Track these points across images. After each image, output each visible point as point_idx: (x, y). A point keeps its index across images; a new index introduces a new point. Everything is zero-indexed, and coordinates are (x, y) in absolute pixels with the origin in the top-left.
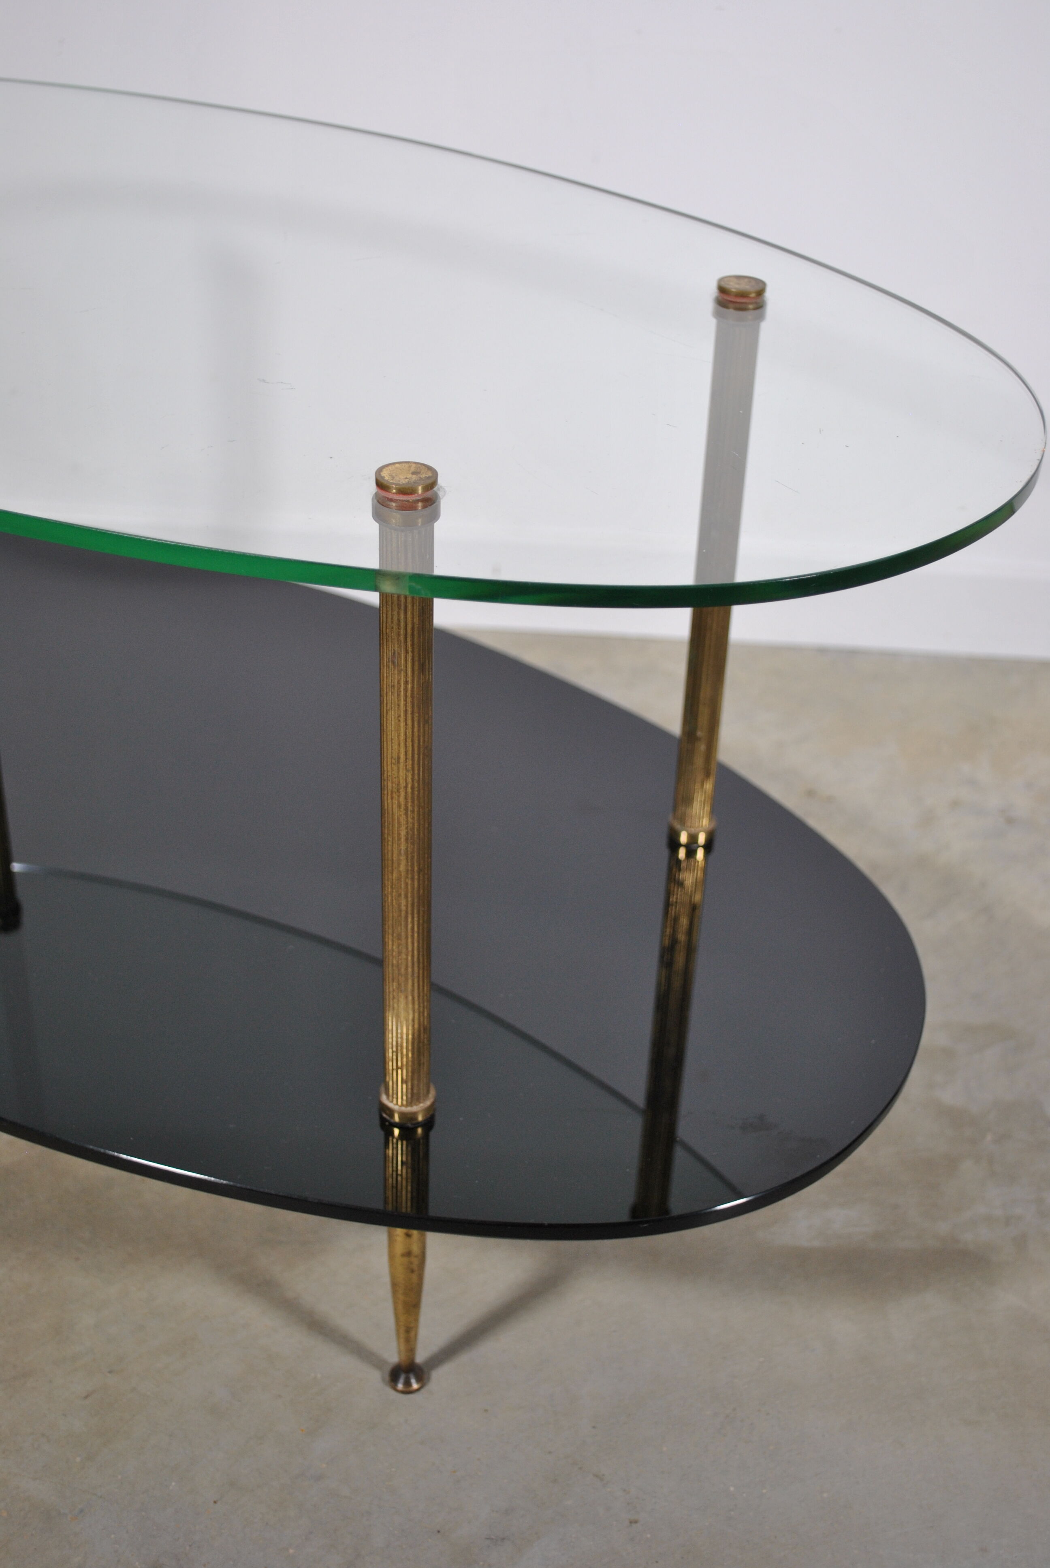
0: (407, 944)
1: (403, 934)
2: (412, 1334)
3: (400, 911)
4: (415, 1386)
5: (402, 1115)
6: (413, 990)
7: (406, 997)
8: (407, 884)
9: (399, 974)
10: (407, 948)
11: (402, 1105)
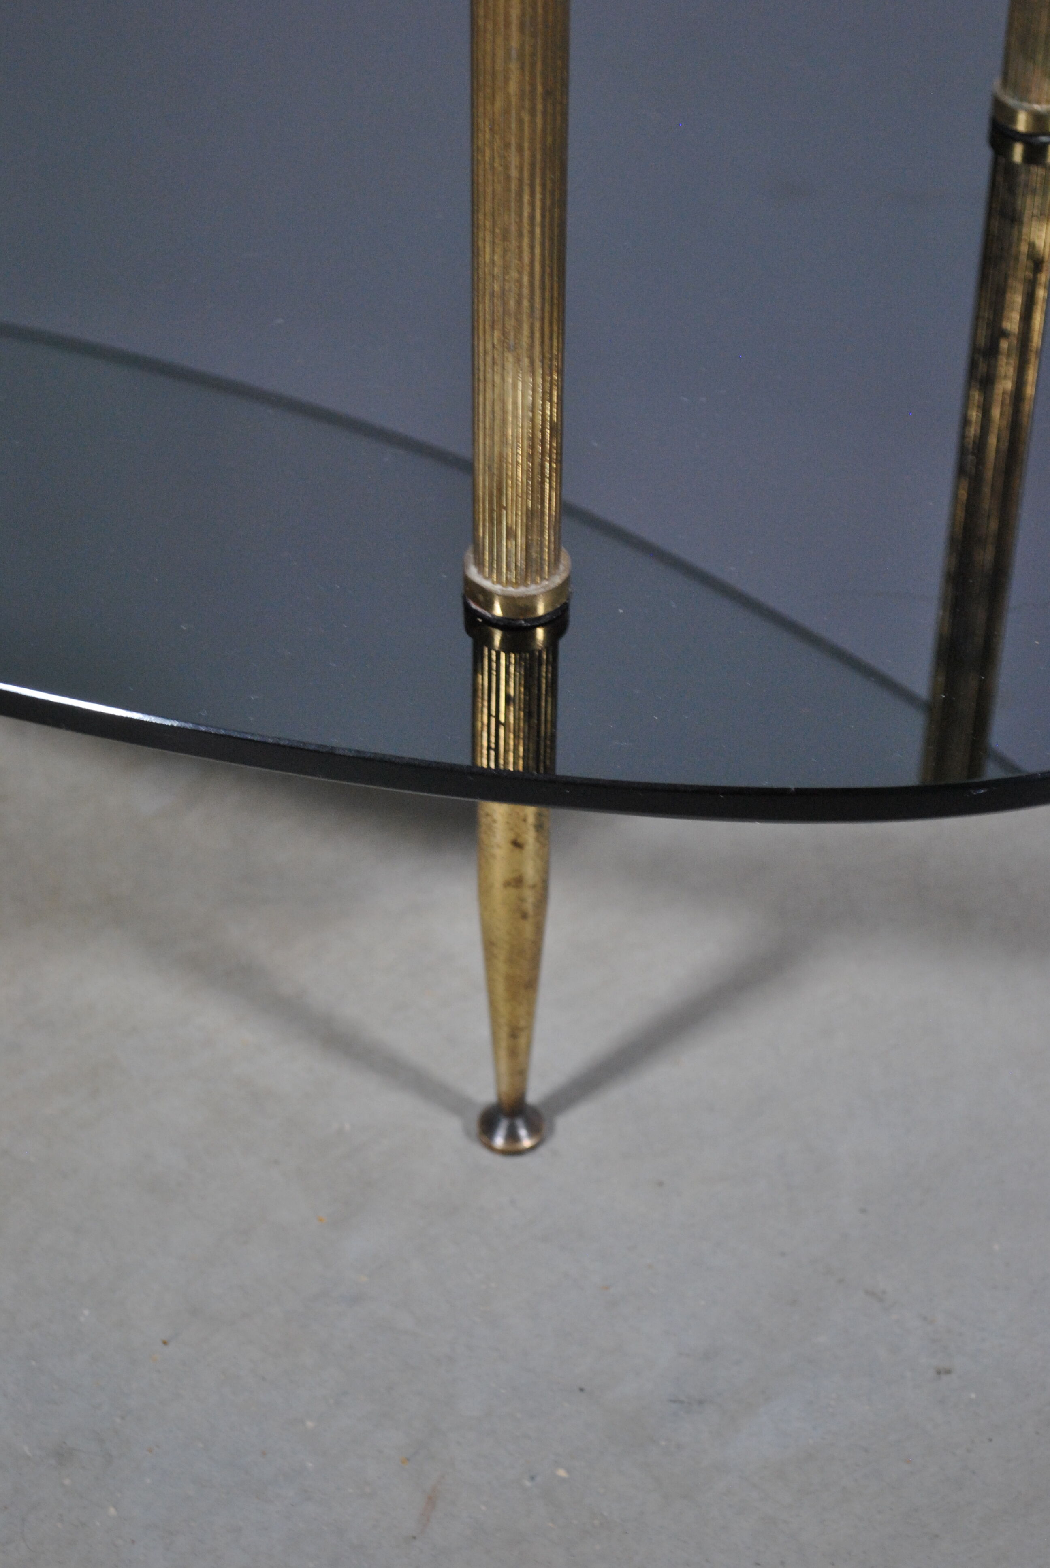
0: (520, 248)
1: (513, 228)
2: (522, 1041)
3: (508, 178)
4: (527, 1142)
5: (509, 602)
6: (532, 346)
7: (518, 360)
8: (520, 121)
9: (505, 312)
10: (520, 258)
11: (509, 582)
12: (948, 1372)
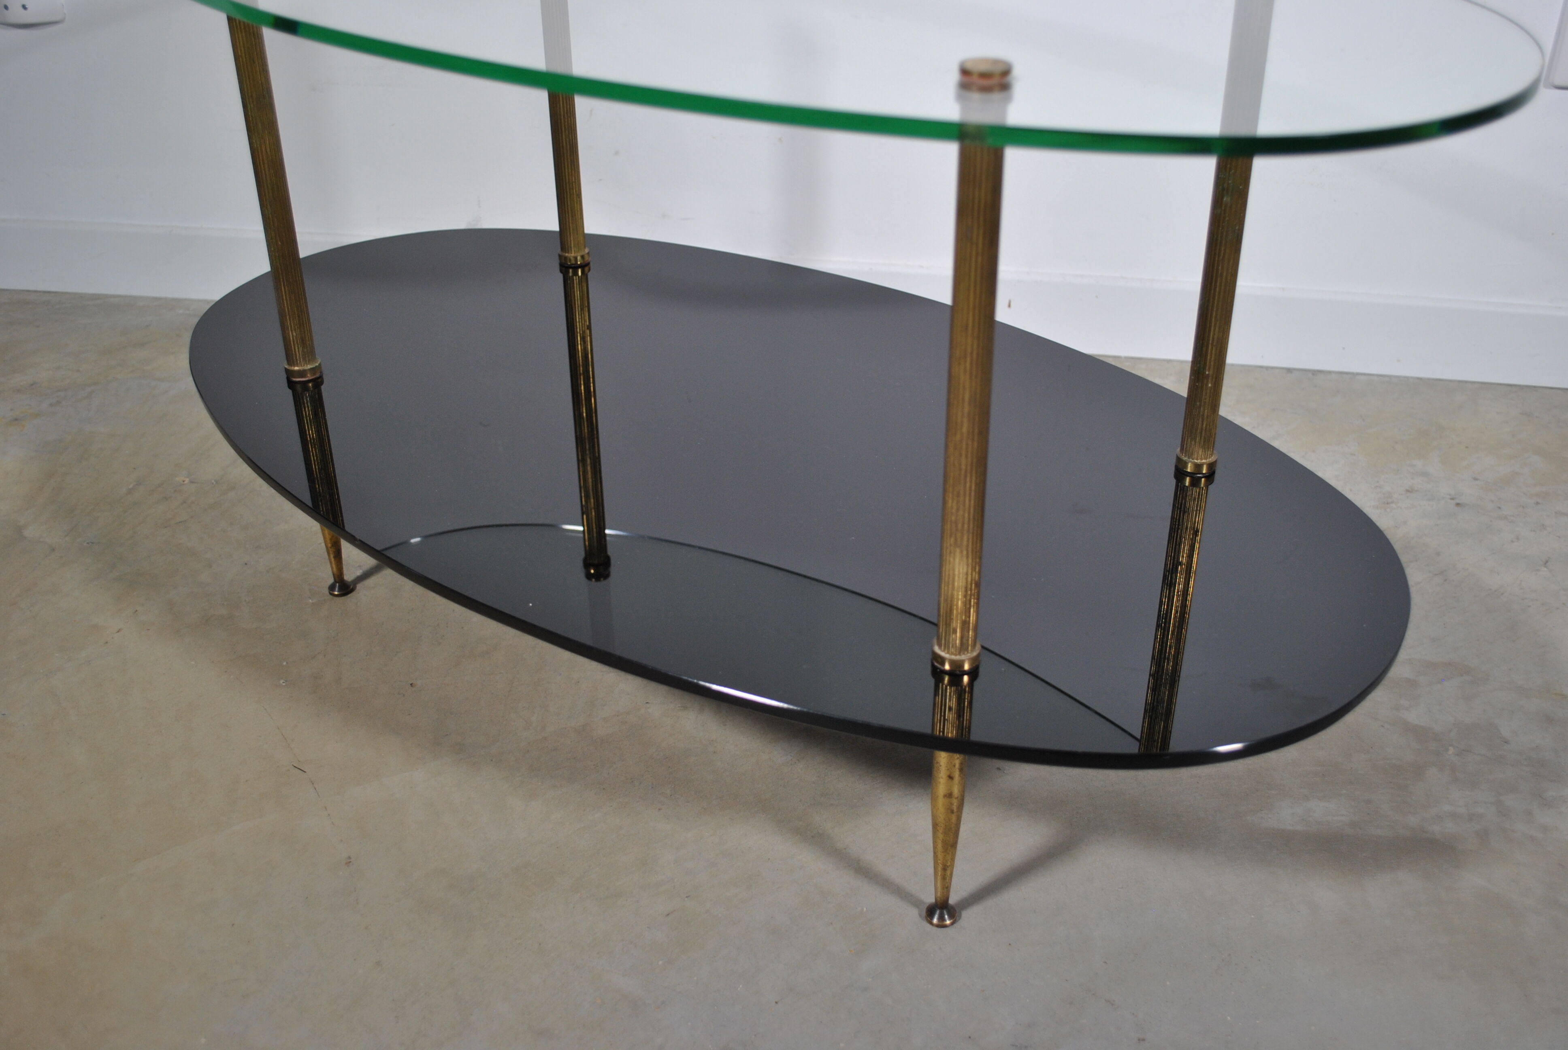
0: (964, 501)
1: (962, 492)
2: (948, 872)
3: (960, 470)
4: (948, 922)
5: (952, 663)
6: (968, 546)
7: (961, 552)
8: (967, 444)
9: (957, 530)
10: (964, 505)
11: (952, 654)
12: (1144, 1040)
